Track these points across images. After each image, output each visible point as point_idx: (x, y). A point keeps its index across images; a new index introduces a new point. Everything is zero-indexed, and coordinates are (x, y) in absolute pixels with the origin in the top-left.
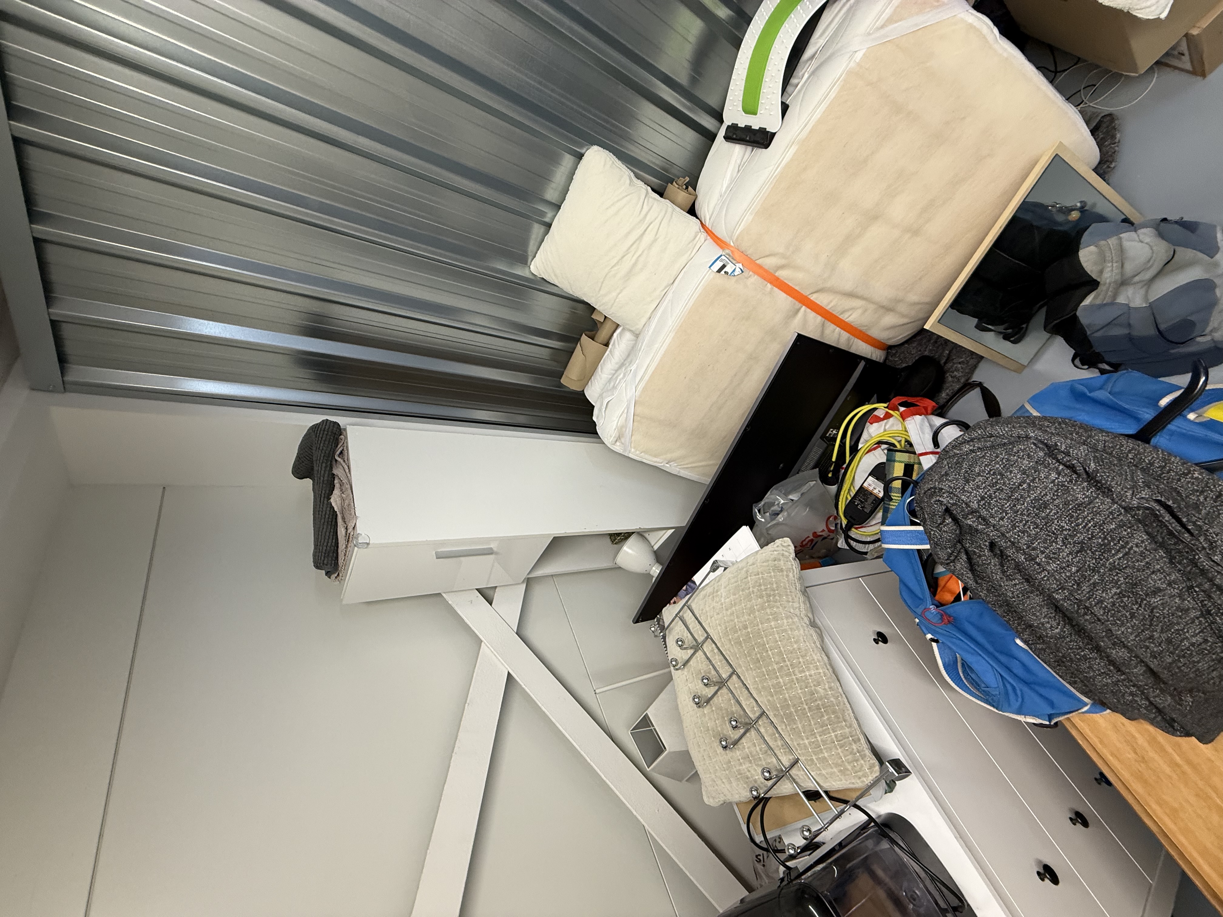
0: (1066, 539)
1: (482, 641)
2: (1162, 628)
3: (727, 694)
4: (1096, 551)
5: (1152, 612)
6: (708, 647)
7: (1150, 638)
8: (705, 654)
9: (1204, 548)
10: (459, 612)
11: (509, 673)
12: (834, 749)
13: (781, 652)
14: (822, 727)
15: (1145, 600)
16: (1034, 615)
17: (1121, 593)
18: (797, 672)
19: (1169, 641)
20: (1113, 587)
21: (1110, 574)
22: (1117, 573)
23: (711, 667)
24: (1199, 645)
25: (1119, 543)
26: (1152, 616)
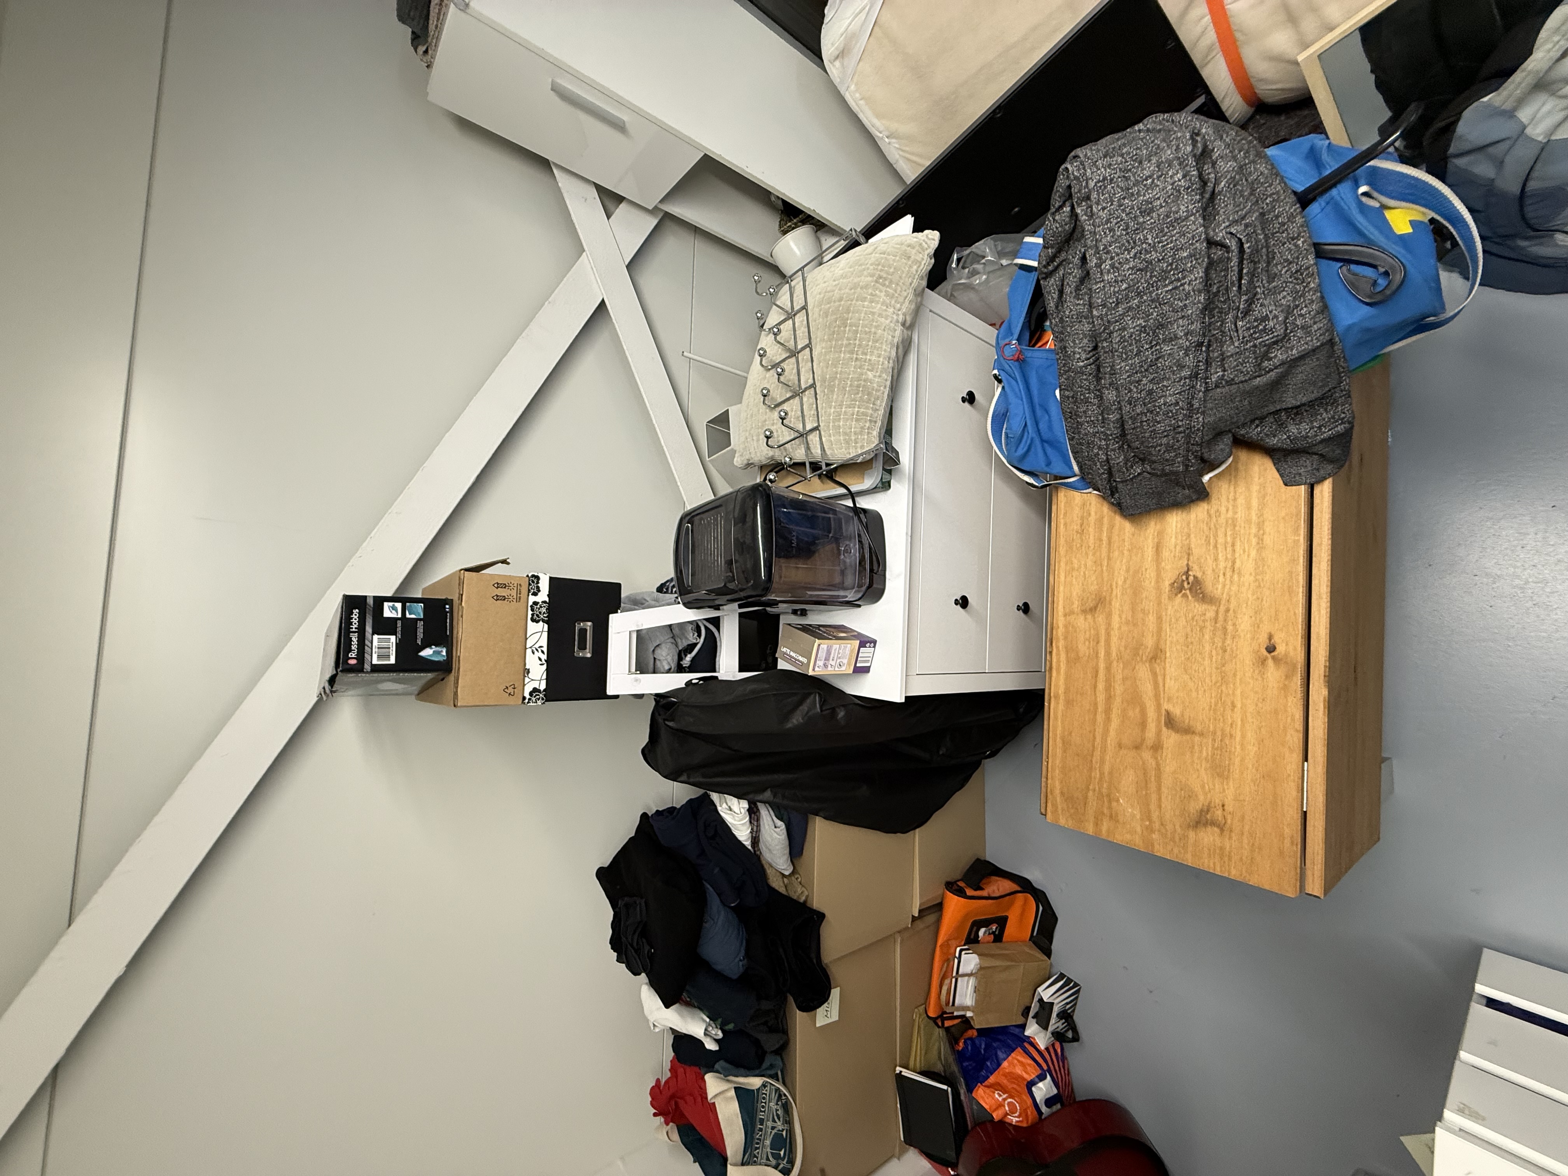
0: (1141, 253)
1: (584, 251)
2: (1153, 379)
3: (794, 364)
4: (1155, 276)
5: (1157, 359)
6: (800, 318)
7: (1137, 382)
8: (794, 324)
9: (1238, 308)
10: (568, 202)
11: (603, 301)
12: (849, 421)
13: (857, 330)
14: (852, 401)
15: (1160, 345)
16: (1074, 342)
17: (1145, 327)
18: (860, 353)
19: (1150, 392)
20: (1143, 318)
21: (1149, 305)
22: (1156, 307)
23: (793, 337)
24: (1169, 405)
25: (1178, 275)
26: (1153, 364)
